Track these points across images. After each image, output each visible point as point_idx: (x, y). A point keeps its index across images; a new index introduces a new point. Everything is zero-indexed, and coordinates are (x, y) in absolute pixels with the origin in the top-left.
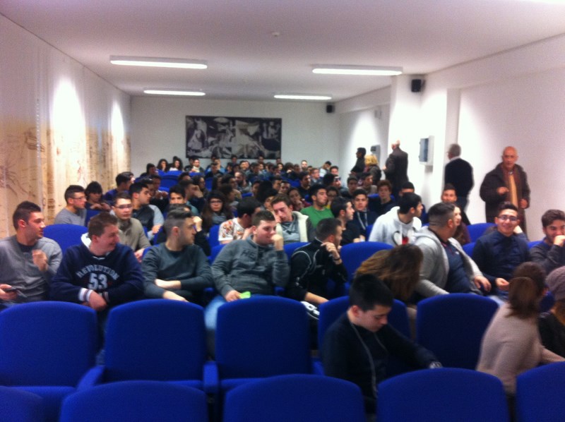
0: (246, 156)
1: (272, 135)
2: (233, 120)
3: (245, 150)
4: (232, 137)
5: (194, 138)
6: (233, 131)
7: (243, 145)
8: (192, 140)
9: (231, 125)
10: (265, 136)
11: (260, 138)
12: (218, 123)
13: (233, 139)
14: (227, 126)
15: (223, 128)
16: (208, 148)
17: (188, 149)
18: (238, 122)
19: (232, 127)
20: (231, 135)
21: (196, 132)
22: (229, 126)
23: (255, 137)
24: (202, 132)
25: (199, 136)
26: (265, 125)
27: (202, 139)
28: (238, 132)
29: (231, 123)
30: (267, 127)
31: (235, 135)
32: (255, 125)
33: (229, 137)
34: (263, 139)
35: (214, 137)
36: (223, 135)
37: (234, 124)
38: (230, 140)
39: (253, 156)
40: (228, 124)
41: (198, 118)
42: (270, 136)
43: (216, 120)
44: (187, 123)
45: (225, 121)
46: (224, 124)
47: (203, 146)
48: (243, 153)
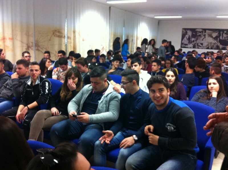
0: (210, 48)
1: (225, 38)
2: (205, 30)
3: (210, 45)
4: (203, 38)
5: (185, 38)
6: (205, 35)
7: (209, 43)
8: (184, 40)
9: (204, 33)
10: (221, 38)
11: (218, 39)
12: (197, 31)
13: (204, 39)
14: (202, 33)
15: (200, 34)
16: (191, 43)
17: (182, 44)
18: (207, 31)
19: (204, 34)
20: (203, 37)
21: (186, 36)
22: (203, 33)
23: (216, 38)
24: (189, 36)
25: (188, 38)
26: (221, 32)
27: (189, 39)
28: (207, 36)
29: (204, 31)
30: (223, 34)
31: (205, 37)
32: (216, 33)
33: (202, 38)
34: (220, 40)
35: (195, 38)
36: (199, 37)
37: (205, 32)
38: (203, 40)
39: (213, 48)
40: (202, 32)
41: (188, 29)
42: (224, 38)
43: (197, 30)
44: (183, 32)
45: (201, 30)
46: (200, 32)
47: (189, 43)
48: (209, 46)
